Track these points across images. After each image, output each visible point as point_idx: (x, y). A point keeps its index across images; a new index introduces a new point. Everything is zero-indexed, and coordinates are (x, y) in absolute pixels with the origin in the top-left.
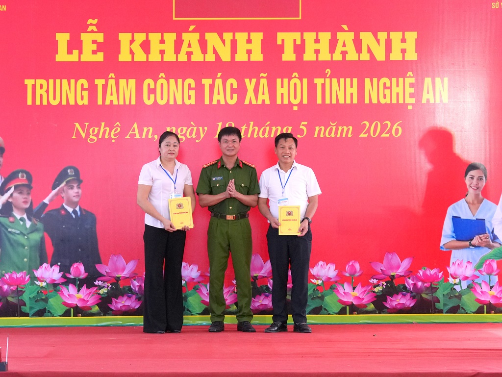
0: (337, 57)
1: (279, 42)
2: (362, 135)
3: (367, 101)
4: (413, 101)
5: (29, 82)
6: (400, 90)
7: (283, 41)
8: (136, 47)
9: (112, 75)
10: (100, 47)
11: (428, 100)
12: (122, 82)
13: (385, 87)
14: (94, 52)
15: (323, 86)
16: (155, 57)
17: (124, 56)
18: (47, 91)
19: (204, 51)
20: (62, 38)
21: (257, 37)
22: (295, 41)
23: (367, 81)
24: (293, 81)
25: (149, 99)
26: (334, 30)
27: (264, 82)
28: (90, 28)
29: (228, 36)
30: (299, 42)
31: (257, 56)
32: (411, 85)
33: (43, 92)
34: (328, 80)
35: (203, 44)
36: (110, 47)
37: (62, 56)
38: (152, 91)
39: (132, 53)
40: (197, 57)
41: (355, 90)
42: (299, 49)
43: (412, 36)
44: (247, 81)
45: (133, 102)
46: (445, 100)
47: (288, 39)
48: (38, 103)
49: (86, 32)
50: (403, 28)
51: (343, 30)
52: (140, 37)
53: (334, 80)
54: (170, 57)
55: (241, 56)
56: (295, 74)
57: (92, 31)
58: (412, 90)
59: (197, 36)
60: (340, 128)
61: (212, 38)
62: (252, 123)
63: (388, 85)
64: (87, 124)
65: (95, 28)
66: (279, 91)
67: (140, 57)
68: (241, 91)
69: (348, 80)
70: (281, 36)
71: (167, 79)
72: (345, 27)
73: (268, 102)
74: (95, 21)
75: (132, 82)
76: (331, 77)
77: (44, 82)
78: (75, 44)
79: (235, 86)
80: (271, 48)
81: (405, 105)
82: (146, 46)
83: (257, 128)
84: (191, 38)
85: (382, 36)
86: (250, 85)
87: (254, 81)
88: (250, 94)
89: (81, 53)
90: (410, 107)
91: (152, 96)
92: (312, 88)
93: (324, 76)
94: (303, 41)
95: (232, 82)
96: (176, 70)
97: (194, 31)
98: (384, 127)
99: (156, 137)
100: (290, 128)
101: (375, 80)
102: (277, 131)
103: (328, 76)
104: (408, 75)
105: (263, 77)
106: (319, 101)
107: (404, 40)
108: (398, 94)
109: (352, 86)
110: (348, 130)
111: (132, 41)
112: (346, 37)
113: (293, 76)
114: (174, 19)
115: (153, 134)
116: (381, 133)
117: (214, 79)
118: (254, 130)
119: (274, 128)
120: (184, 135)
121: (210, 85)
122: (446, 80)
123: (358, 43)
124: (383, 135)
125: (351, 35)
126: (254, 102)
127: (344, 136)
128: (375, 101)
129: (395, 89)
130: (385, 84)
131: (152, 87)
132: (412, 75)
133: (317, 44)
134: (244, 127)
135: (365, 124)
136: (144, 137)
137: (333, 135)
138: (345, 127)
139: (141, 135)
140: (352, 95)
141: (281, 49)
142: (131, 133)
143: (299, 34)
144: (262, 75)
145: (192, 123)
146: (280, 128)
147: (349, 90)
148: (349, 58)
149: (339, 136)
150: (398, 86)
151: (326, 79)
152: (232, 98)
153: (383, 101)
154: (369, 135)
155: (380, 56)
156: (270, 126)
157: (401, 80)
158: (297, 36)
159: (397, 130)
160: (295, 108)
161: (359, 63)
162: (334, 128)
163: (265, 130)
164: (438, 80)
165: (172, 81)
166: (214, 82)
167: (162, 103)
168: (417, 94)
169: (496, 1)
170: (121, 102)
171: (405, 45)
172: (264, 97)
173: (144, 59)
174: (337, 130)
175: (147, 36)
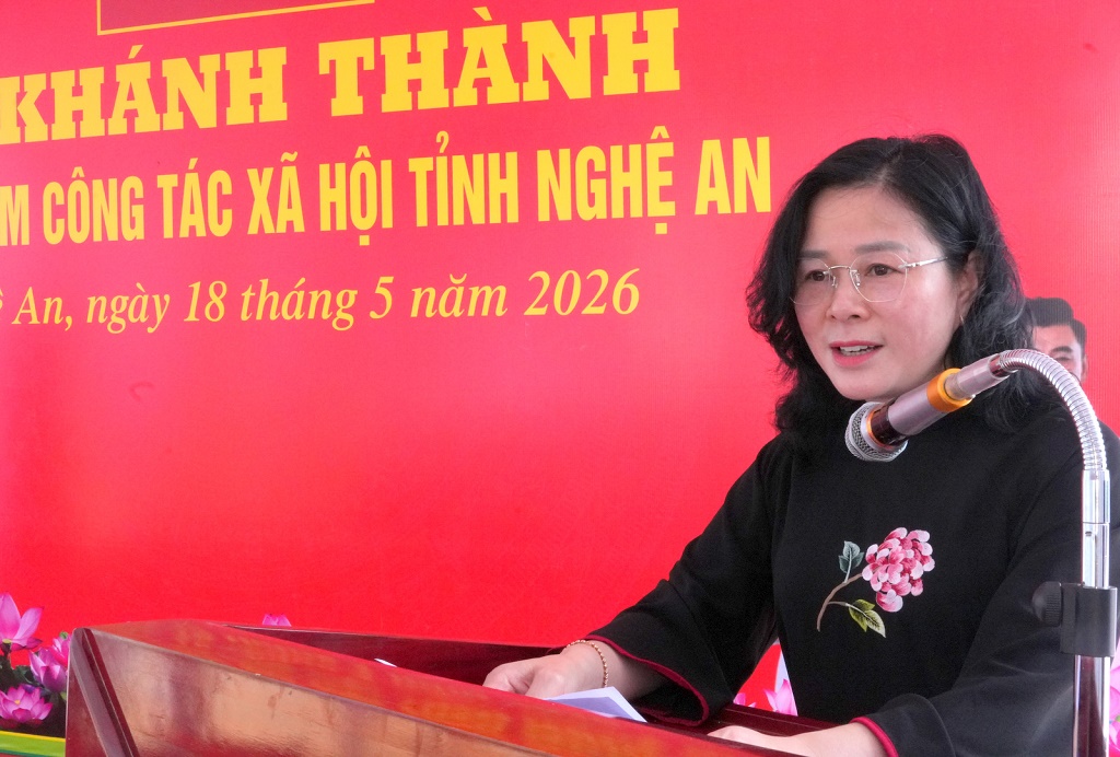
0: (466, 96)
1: (324, 69)
2: (532, 311)
3: (544, 215)
4: (669, 209)
6: (633, 179)
7: (333, 64)
8: (30, 109)
11: (712, 206)
13: (592, 174)
15: (432, 177)
16: (64, 130)
17: (8, 133)
19: (161, 104)
21: (274, 59)
22: (360, 61)
23: (544, 157)
24: (358, 169)
25: (54, 230)
26: (456, 20)
27: (290, 175)
29: (210, 63)
30: (369, 65)
31: (275, 110)
32: (664, 164)
34: (442, 161)
35: (158, 89)
38: (60, 212)
39: (21, 123)
41: (510, 186)
42: (372, 83)
43: (663, 22)
44: (253, 173)
45: (26, 241)
46: (763, 203)
47: (342, 57)
51: (479, 22)
52: (35, 84)
53: (459, 161)
54: (93, 127)
55: (239, 113)
56: (363, 150)
58: (667, 178)
59: (145, 70)
60: (476, 292)
61: (176, 71)
62: (265, 282)
63: (600, 166)
66: (327, 195)
67: (36, 130)
68: (239, 201)
69: (494, 158)
70: (327, 51)
71: (88, 181)
72: (484, 13)
73: (299, 227)
75: (23, 193)
76: (449, 153)
79: (227, 190)
80: (307, 86)
81: (648, 222)
82: (46, 105)
83: (275, 295)
84: (134, 75)
85: (582, 27)
86: (259, 182)
87: (268, 172)
88: (260, 208)
90: (661, 229)
91: (60, 223)
92: (404, 185)
93: (431, 150)
94: (380, 60)
95: (221, 179)
96: (104, 158)
97: (140, 58)
98: (590, 288)
99: (69, 320)
100: (353, 294)
101: (565, 154)
102: (321, 301)
103: (442, 150)
104: (654, 136)
105: (287, 163)
106: (422, 220)
107: (640, 36)
108: (627, 191)
109: (503, 175)
110: (496, 296)
111: (21, 96)
112: (486, 40)
113: (358, 155)
114: (100, 33)
115: (63, 315)
116: (583, 303)
117: (182, 172)
118: (269, 301)
119: (315, 295)
120: (124, 315)
121: (174, 188)
122: (763, 143)
123: (517, 54)
124: (589, 310)
125: (499, 33)
126: (269, 229)
127: (485, 312)
128: (564, 214)
129: (620, 179)
130: (591, 164)
131: (60, 201)
132: (665, 135)
133: (414, 66)
134: (248, 295)
135: (540, 280)
136: (46, 320)
137: (456, 311)
138: (487, 289)
139: (40, 317)
140: (504, 197)
141: (328, 85)
142: (21, 311)
143: (370, 42)
144: (286, 156)
145: (139, 285)
146: (328, 294)
147: (497, 186)
148: (495, 96)
149: (471, 312)
150: (626, 168)
151: (440, 160)
152: (220, 221)
153: (586, 213)
154: (551, 309)
155: (577, 86)
156: (307, 288)
157: (635, 150)
158: (364, 47)
159: (626, 294)
160: (364, 241)
161: (522, 108)
162: (460, 291)
163: (294, 300)
164: (740, 145)
165: (98, 184)
166: (181, 181)
167: (78, 238)
168: (682, 190)
170: (4, 241)
171: (645, 49)
172: (292, 214)
173: (44, 137)
174: (467, 296)
175: (49, 81)
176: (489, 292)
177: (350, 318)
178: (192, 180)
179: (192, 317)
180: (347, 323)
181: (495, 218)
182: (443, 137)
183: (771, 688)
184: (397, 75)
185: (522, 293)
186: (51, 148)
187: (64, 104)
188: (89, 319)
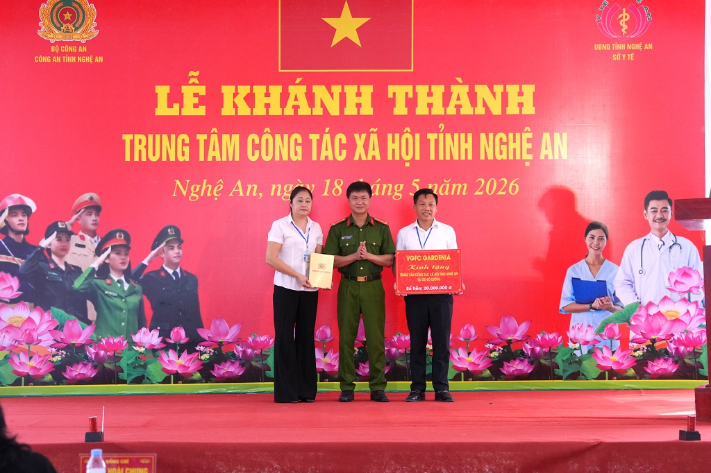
0: (451, 111)
1: (390, 95)
2: (477, 193)
3: (482, 157)
4: (530, 157)
5: (127, 138)
6: (517, 145)
7: (394, 94)
8: (240, 100)
9: (214, 130)
10: (202, 101)
11: (546, 156)
12: (226, 137)
13: (501, 143)
14: (196, 106)
15: (437, 141)
16: (259, 111)
17: (227, 110)
18: (146, 147)
19: (311, 104)
20: (162, 91)
21: (367, 90)
22: (407, 94)
23: (483, 136)
24: (405, 136)
25: (253, 155)
26: (448, 83)
27: (374, 137)
28: (191, 82)
29: (336, 89)
30: (410, 95)
31: (367, 110)
32: (529, 140)
33: (142, 147)
34: (441, 136)
35: (310, 97)
36: (212, 100)
37: (162, 109)
38: (257, 147)
39: (235, 106)
40: (304, 110)
41: (469, 146)
42: (411, 103)
43: (529, 89)
44: (356, 136)
45: (237, 159)
46: (564, 156)
47: (399, 92)
48: (136, 159)
49: (187, 84)
50: (520, 82)
51: (457, 83)
52: (244, 90)
53: (448, 136)
54: (275, 110)
55: (350, 110)
56: (407, 129)
57: (194, 84)
58: (530, 146)
59: (304, 88)
60: (454, 186)
61: (320, 91)
63: (505, 140)
64: (188, 181)
65: (196, 81)
66: (390, 146)
67: (244, 110)
68: (350, 146)
69: (463, 135)
70: (392, 89)
71: (273, 134)
72: (459, 80)
73: (378, 158)
74: (197, 74)
75: (236, 137)
76: (444, 132)
77: (143, 137)
78: (175, 98)
79: (344, 141)
80: (382, 102)
81: (522, 161)
82: (250, 100)
84: (298, 91)
85: (498, 89)
86: (360, 140)
87: (364, 136)
88: (360, 150)
89: (181, 106)
90: (527, 164)
91: (257, 152)
92: (425, 144)
93: (437, 131)
94: (415, 94)
95: (341, 137)
96: (281, 125)
97: (300, 84)
98: (500, 185)
99: (261, 194)
100: (402, 186)
101: (491, 135)
102: (388, 188)
103: (441, 131)
104: (525, 130)
105: (373, 132)
106: (432, 157)
107: (521, 94)
108: (514, 150)
109: (466, 142)
110: (463, 187)
111: (236, 94)
112: (460, 90)
113: (405, 131)
114: (280, 71)
115: (258, 192)
116: (497, 190)
117: (322, 134)
119: (385, 186)
121: (317, 140)
122: (565, 135)
123: (472, 97)
124: (500, 193)
125: (466, 88)
126: (364, 158)
127: (458, 193)
128: (490, 157)
129: (512, 145)
130: (501, 139)
131: (257, 142)
132: (529, 130)
133: (430, 98)
135: (480, 181)
136: (248, 194)
137: (446, 193)
138: (459, 185)
139: (245, 192)
140: (466, 150)
141: (392, 102)
142: (234, 190)
143: (411, 87)
144: (372, 129)
145: (299, 180)
146: (391, 185)
147: (464, 146)
148: (463, 112)
149: (453, 193)
150: (514, 141)
151: (440, 134)
152: (340, 154)
153: (499, 157)
154: (485, 192)
155: (496, 110)
156: (381, 183)
157: (518, 135)
158: (409, 89)
159: (514, 188)
160: (407, 165)
161: (474, 117)
162: (448, 185)
164: (557, 135)
165: (278, 136)
166: (322, 137)
167: (267, 159)
168: (535, 150)
169: (616, 52)
170: (224, 159)
171: (522, 99)
172: (375, 153)
173: (249, 114)
174: (451, 187)
175: (252, 89)
176: (460, 186)
177: (400, 195)
178: (327, 137)
179: (326, 194)
180: (399, 197)
181: (463, 158)
182: (442, 126)
183: (568, 330)
184: (423, 101)
185: (473, 187)
186: (252, 118)
187: (260, 100)
188: (272, 194)
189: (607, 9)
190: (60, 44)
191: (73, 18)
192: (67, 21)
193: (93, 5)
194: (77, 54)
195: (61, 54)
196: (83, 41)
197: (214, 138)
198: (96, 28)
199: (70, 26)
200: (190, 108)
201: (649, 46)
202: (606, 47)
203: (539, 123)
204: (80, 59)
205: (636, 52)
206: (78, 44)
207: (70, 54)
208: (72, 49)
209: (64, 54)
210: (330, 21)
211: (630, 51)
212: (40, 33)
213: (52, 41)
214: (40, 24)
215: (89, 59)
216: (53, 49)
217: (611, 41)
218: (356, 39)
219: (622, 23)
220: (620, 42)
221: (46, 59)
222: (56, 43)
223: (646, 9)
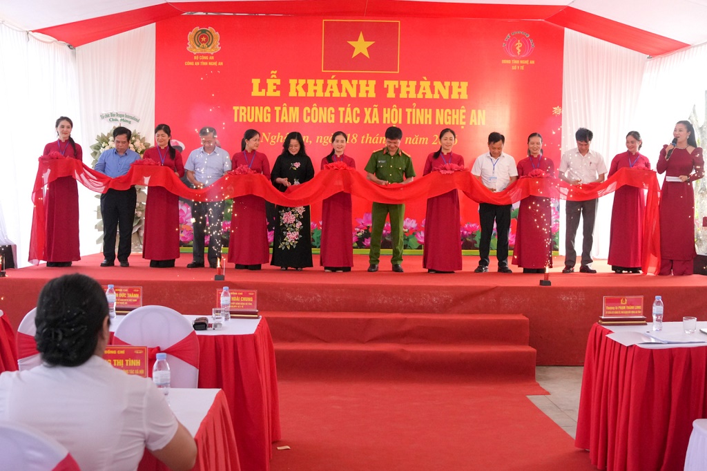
0: (420, 96)
1: (385, 86)
2: (434, 143)
3: (437, 123)
4: (464, 123)
5: (235, 108)
6: (457, 117)
7: (388, 86)
8: (300, 88)
9: (285, 104)
10: (278, 88)
11: (473, 123)
12: (291, 109)
13: (448, 115)
14: (275, 91)
15: (411, 113)
16: (311, 94)
17: (292, 93)
18: (246, 114)
19: (340, 90)
20: (256, 82)
21: (372, 83)
22: (395, 86)
23: (438, 111)
24: (393, 110)
25: (307, 119)
26: (419, 80)
27: (376, 110)
28: (272, 76)
29: (355, 82)
30: (397, 87)
31: (372, 94)
32: (464, 114)
33: (244, 114)
34: (414, 110)
35: (340, 87)
36: (284, 88)
37: (256, 92)
38: (309, 114)
39: (297, 91)
40: (336, 94)
41: (430, 116)
42: (397, 91)
43: (465, 85)
44: (366, 109)
45: (297, 121)
46: (484, 123)
47: (390, 85)
48: (241, 120)
49: (269, 78)
50: (459, 80)
51: (424, 80)
52: (302, 82)
53: (418, 110)
54: (320, 94)
55: (362, 94)
56: (395, 106)
57: (274, 78)
58: (464, 117)
59: (336, 82)
60: (421, 139)
61: (345, 83)
62: (368, 135)
63: (450, 113)
64: (270, 134)
65: (275, 76)
66: (385, 115)
67: (302, 93)
68: (362, 115)
69: (426, 110)
70: (386, 83)
71: (318, 107)
72: (425, 78)
73: (378, 122)
74: (275, 72)
75: (297, 109)
76: (416, 108)
77: (244, 108)
78: (263, 86)
79: (359, 112)
80: (381, 90)
81: (460, 126)
82: (305, 87)
83: (371, 138)
84: (333, 83)
85: (447, 84)
86: (367, 111)
87: (370, 109)
88: (367, 117)
89: (266, 91)
90: (462, 127)
91: (309, 118)
92: (405, 114)
93: (412, 107)
94: (400, 86)
95: (357, 110)
96: (323, 102)
97: (334, 79)
99: (311, 142)
101: (442, 110)
103: (414, 107)
104: (462, 108)
106: (409, 122)
107: (460, 87)
108: (455, 119)
109: (428, 114)
110: (426, 140)
111: (297, 84)
112: (425, 84)
113: (393, 107)
114: (323, 71)
115: (309, 140)
117: (346, 107)
118: (369, 139)
119: (381, 138)
120: (328, 141)
121: (343, 111)
122: (484, 111)
123: (432, 88)
125: (428, 83)
126: (370, 122)
127: (423, 143)
128: (442, 123)
129: (454, 116)
130: (448, 113)
131: (309, 112)
132: (464, 108)
133: (408, 88)
134: (363, 137)
137: (416, 143)
138: (424, 138)
140: (428, 119)
141: (386, 90)
144: (375, 106)
147: (427, 116)
148: (427, 97)
149: (420, 143)
150: (455, 114)
152: (356, 120)
153: (446, 123)
155: (446, 96)
156: (379, 136)
158: (396, 83)
161: (433, 100)
162: (417, 139)
163: (376, 139)
164: (479, 111)
165: (321, 109)
166: (346, 110)
167: (314, 121)
168: (467, 119)
169: (514, 65)
170: (290, 121)
171: (460, 90)
172: (376, 119)
173: (304, 96)
174: (419, 140)
175: (306, 81)
184: (404, 90)
185: (431, 139)
186: (306, 98)
187: (311, 88)
188: (317, 141)
189: (509, 40)
190: (199, 55)
191: (207, 40)
192: (203, 42)
193: (217, 33)
194: (208, 61)
195: (199, 61)
196: (212, 53)
197: (285, 109)
198: (219, 46)
199: (205, 45)
200: (271, 92)
201: (532, 62)
202: (508, 62)
203: (469, 104)
204: (210, 64)
205: (525, 65)
206: (209, 55)
207: (205, 61)
208: (206, 58)
209: (201, 60)
210: (352, 43)
211: (522, 65)
212: (188, 49)
213: (195, 53)
214: (188, 44)
215: (215, 64)
216: (195, 58)
217: (511, 58)
218: (366, 54)
219: (518, 48)
220: (516, 59)
221: (191, 64)
222: (197, 54)
223: (531, 41)
